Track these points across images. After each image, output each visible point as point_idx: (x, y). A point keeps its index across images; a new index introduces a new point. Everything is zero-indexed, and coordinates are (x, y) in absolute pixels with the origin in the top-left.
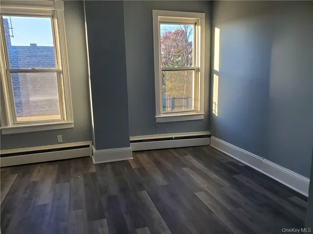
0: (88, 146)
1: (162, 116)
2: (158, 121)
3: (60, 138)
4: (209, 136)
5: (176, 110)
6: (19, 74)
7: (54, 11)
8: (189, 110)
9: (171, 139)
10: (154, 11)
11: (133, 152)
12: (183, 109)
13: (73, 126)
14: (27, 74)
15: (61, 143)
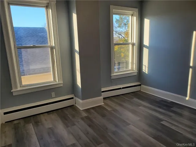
0: (73, 98)
1: (115, 74)
2: (112, 78)
3: (53, 94)
4: (140, 85)
5: (121, 70)
6: (22, 50)
7: (49, 3)
8: (128, 70)
9: (120, 89)
10: (111, 6)
11: (104, 98)
12: (125, 70)
13: (62, 85)
14: (28, 49)
15: (54, 98)
